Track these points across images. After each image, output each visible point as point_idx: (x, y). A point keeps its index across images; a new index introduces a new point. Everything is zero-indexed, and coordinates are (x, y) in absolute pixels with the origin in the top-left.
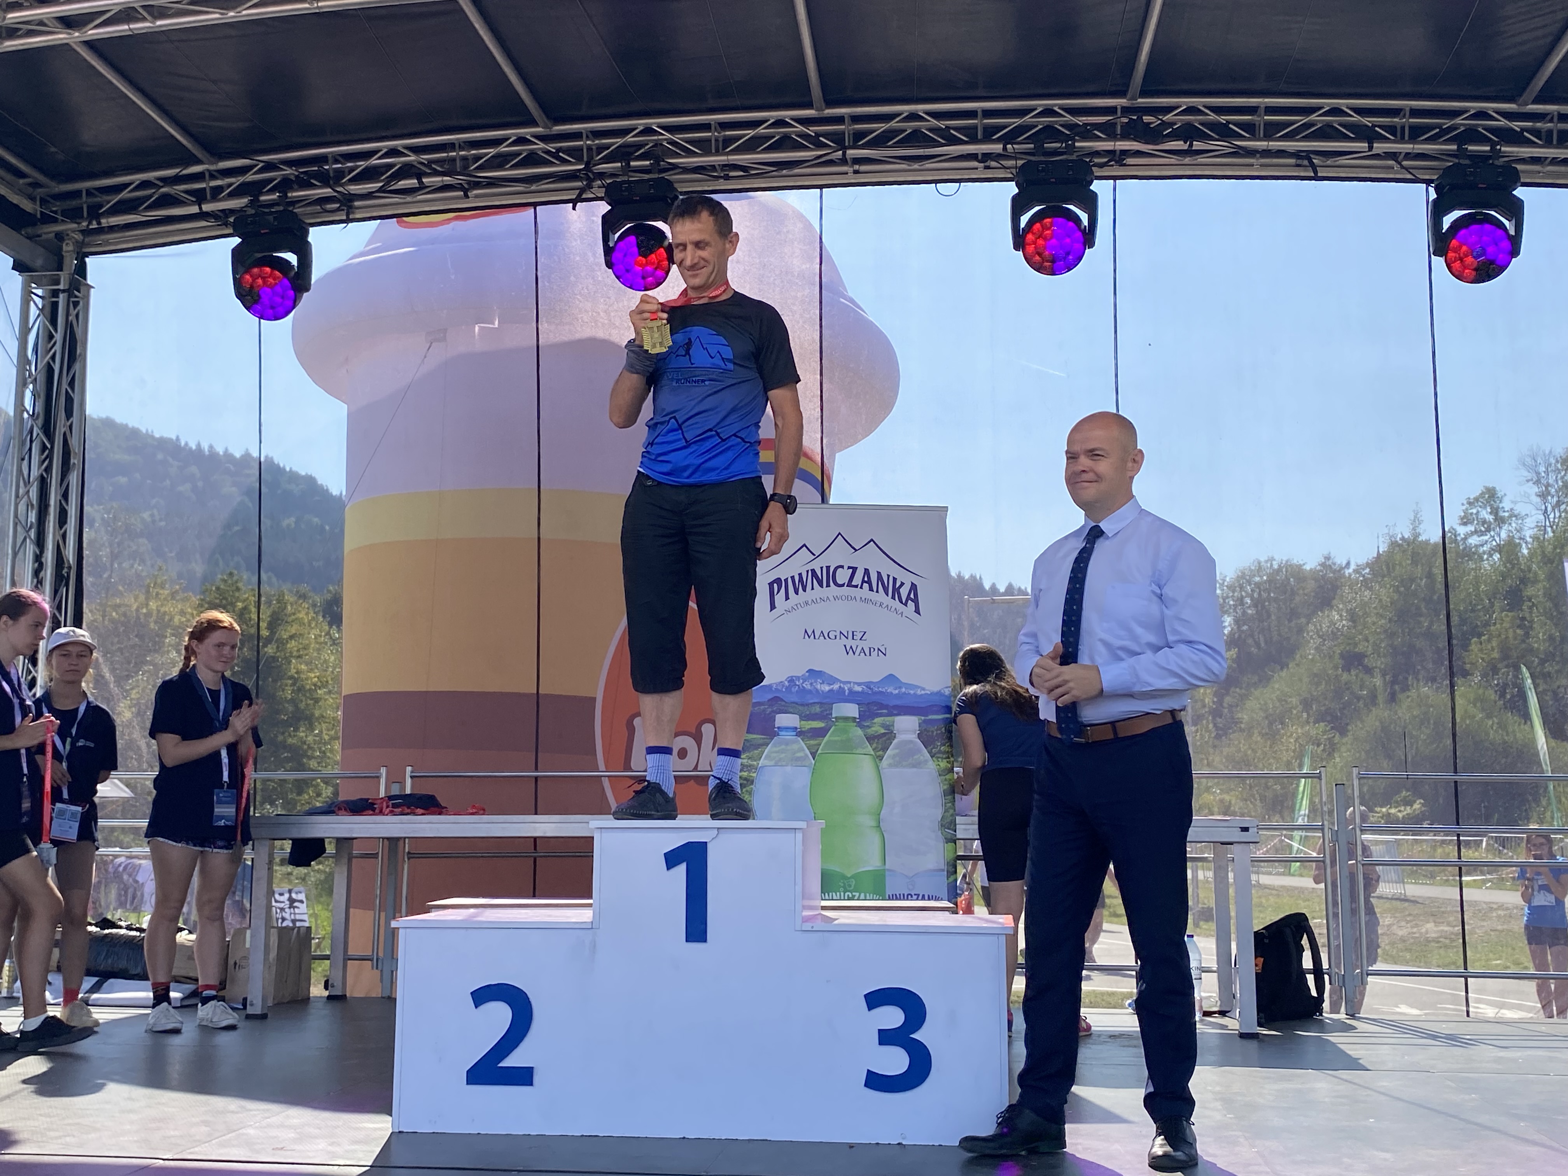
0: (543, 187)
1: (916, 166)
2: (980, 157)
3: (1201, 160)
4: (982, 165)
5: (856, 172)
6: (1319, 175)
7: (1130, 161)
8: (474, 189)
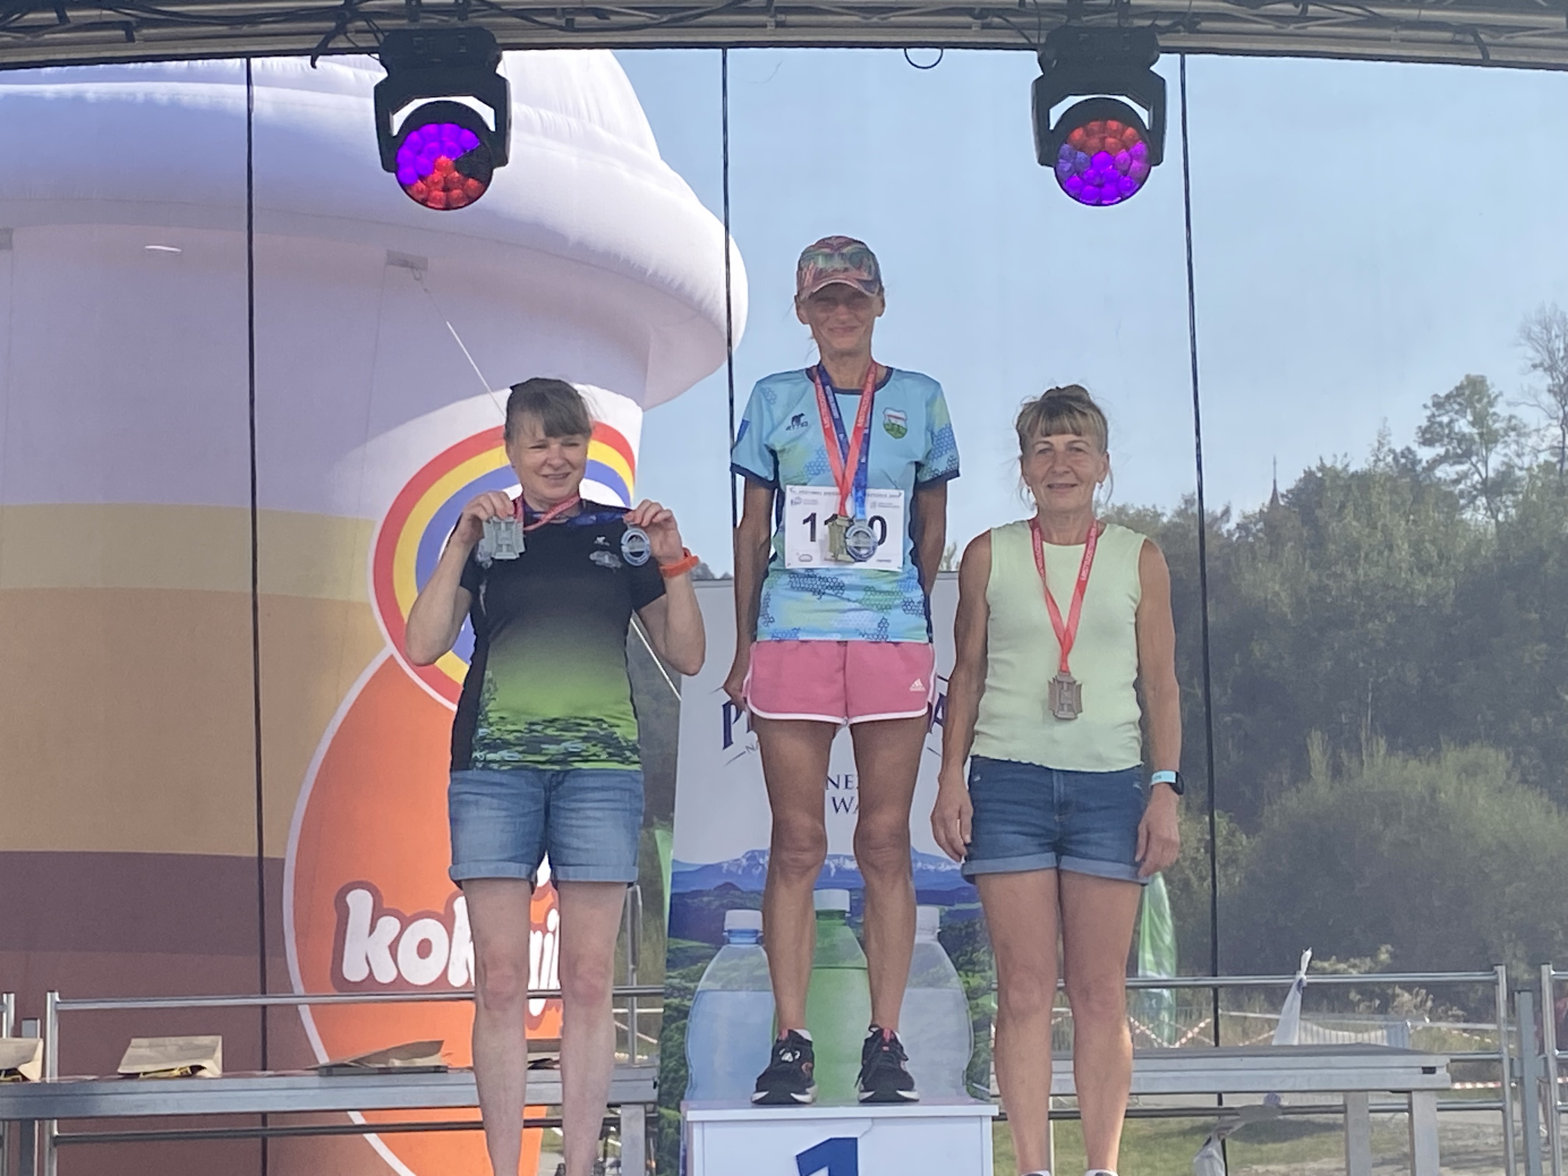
0: (262, 28)
1: (875, 19)
2: (977, 12)
3: (1313, 28)
4: (979, 21)
5: (780, 25)
6: (1491, 58)
7: (1205, 25)
8: (143, 28)
